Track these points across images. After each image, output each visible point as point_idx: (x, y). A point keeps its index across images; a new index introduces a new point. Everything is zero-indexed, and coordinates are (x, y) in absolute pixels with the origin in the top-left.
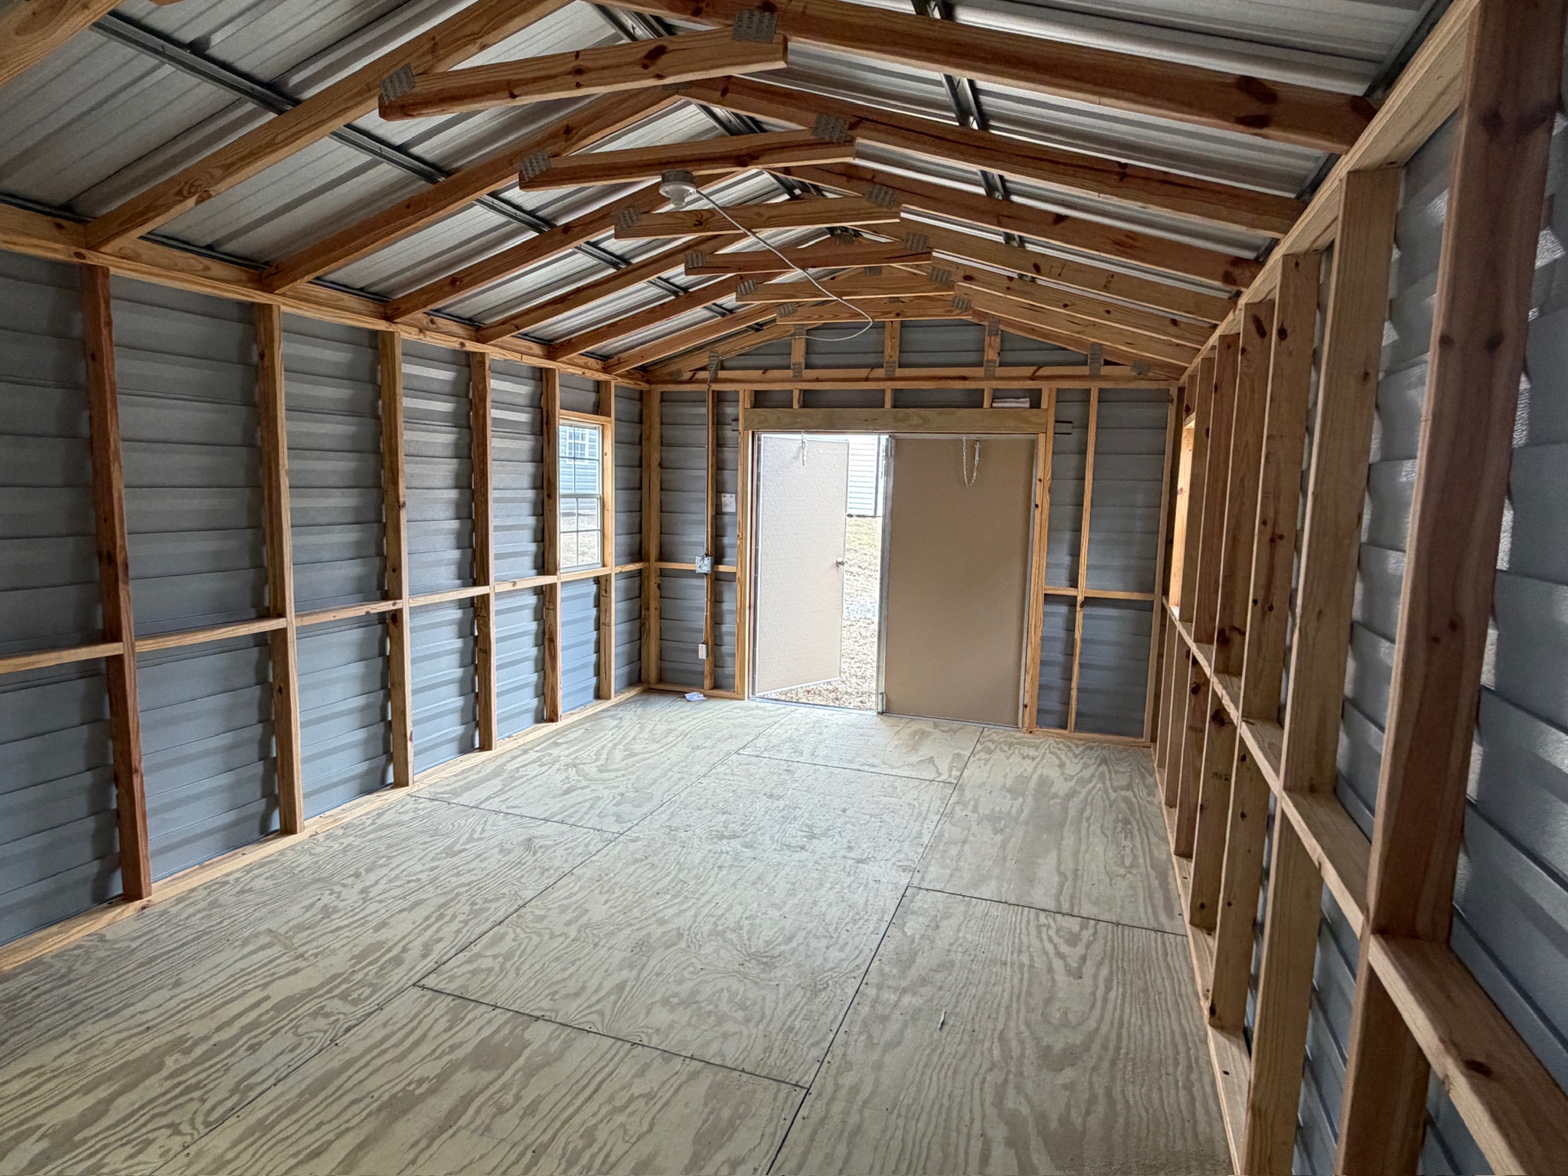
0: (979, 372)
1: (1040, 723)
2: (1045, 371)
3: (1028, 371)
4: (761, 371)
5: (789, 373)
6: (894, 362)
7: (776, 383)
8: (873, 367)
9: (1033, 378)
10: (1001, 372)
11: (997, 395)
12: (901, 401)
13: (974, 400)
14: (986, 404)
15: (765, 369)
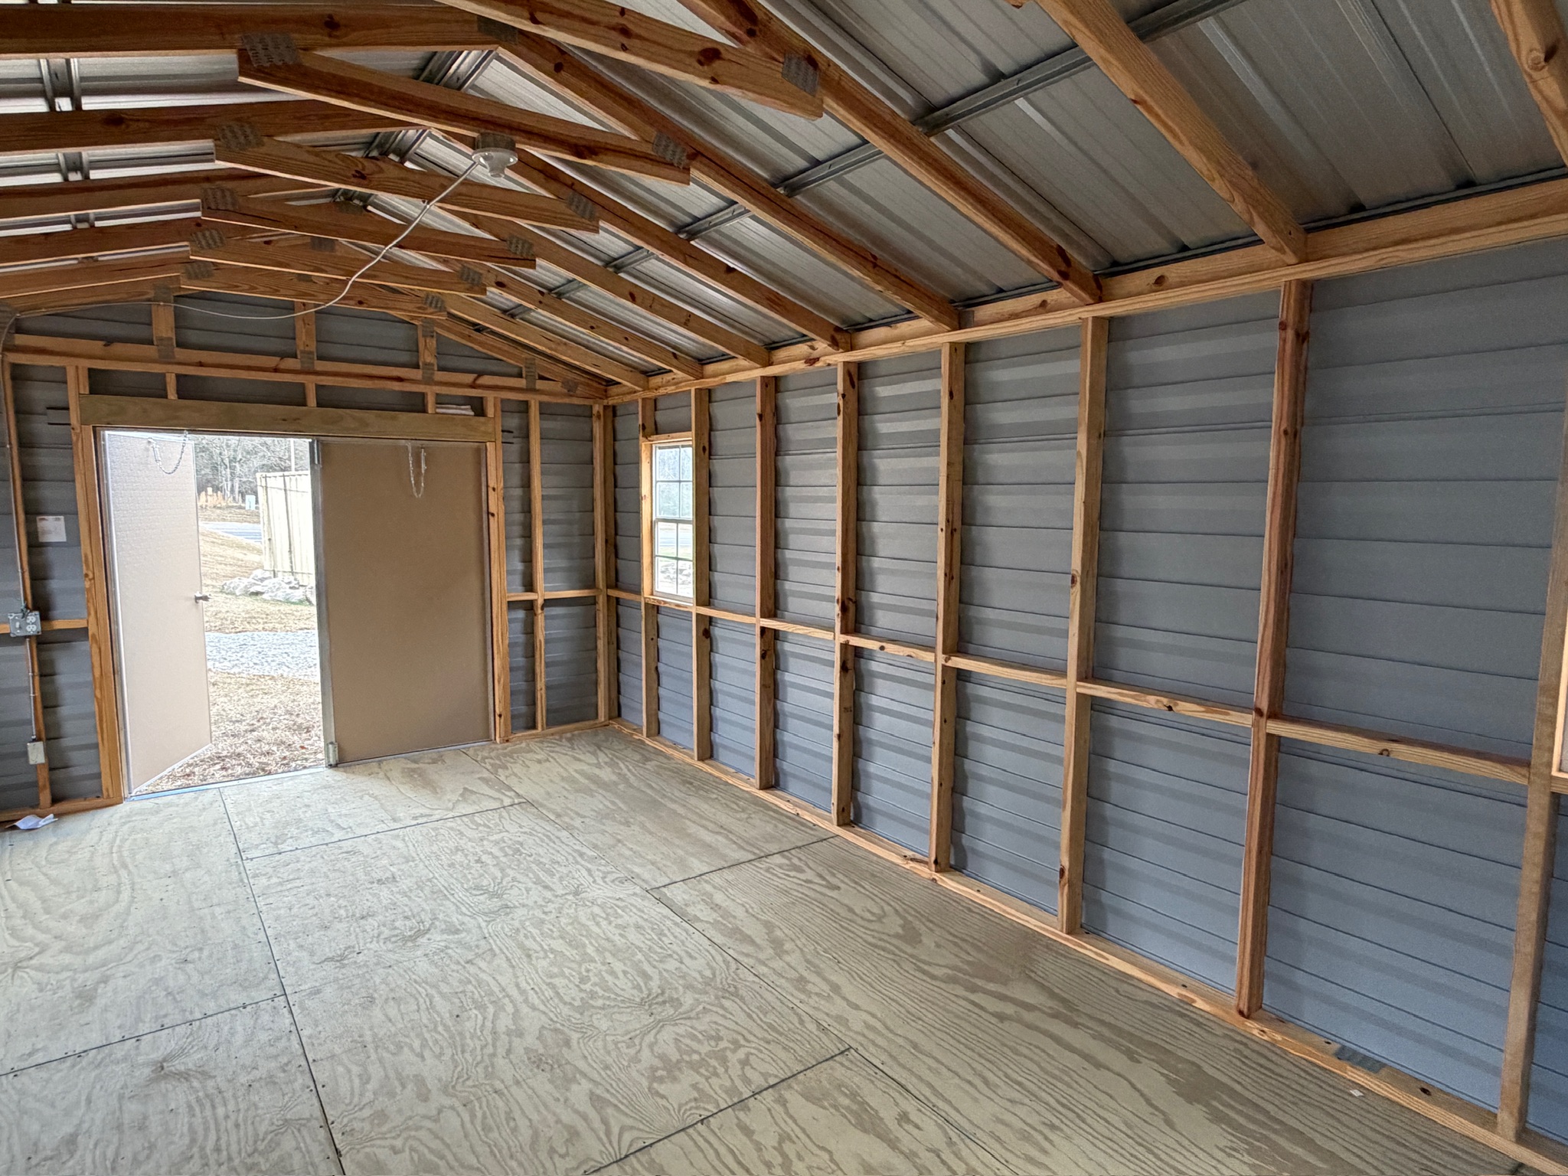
0: (416, 374)
1: (515, 729)
2: (486, 380)
3: (469, 378)
4: (101, 343)
5: (150, 351)
6: (311, 353)
7: (128, 362)
8: (283, 355)
9: (473, 386)
10: (440, 376)
11: (441, 401)
12: (328, 399)
13: (416, 404)
14: (430, 409)
15: (109, 341)
